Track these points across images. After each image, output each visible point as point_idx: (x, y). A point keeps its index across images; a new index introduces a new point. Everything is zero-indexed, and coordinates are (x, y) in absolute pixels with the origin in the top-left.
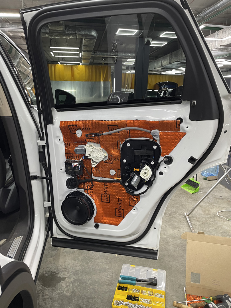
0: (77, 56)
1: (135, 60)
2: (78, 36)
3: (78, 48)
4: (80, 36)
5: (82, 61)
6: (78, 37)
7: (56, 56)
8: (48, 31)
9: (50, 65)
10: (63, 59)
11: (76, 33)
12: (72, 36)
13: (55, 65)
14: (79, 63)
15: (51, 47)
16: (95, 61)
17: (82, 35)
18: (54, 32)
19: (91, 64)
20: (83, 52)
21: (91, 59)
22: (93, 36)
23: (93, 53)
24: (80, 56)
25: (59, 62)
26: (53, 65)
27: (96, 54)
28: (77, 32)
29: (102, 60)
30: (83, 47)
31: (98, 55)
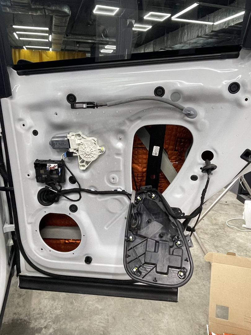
0: (47, 39)
1: (115, 46)
2: (46, 11)
3: (47, 29)
4: (50, 12)
5: (53, 46)
6: (47, 14)
7: (20, 39)
8: (9, 4)
9: (13, 50)
10: (29, 43)
11: (44, 8)
12: (39, 12)
13: (20, 50)
14: (49, 48)
15: (14, 26)
16: (68, 47)
17: (53, 11)
18: (18, 5)
19: (62, 50)
20: (53, 34)
21: (62, 43)
22: (65, 13)
23: (65, 36)
24: (50, 40)
25: (24, 47)
26: (17, 49)
27: (68, 37)
28: (46, 7)
29: (76, 46)
30: (53, 28)
31: (72, 38)
